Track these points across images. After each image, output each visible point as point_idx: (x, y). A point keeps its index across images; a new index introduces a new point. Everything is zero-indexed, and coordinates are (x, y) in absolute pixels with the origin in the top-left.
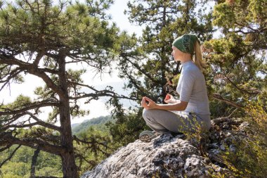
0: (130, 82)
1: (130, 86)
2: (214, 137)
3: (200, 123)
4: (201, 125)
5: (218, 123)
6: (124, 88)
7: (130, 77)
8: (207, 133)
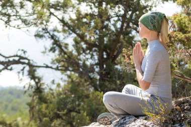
0: (53, 44)
1: (53, 50)
2: (176, 119)
3: (164, 105)
4: (165, 107)
5: (180, 104)
6: (44, 52)
7: (52, 37)
8: (170, 115)
